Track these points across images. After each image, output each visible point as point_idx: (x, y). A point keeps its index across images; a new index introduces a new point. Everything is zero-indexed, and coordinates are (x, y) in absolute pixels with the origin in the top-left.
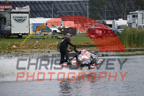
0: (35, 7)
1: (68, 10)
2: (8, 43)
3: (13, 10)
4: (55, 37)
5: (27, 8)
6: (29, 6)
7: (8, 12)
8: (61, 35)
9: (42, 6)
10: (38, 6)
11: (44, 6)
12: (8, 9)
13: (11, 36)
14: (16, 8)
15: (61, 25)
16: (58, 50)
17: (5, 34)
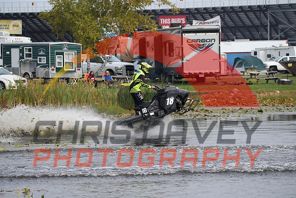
0: (231, 19)
3: (188, 27)
4: (273, 79)
5: (216, 22)
6: (219, 16)
7: (179, 30)
8: (286, 75)
9: (246, 15)
10: (238, 16)
11: (251, 15)
12: (178, 25)
13: (184, 80)
14: (194, 22)
15: (288, 55)
16: (281, 106)
17: (171, 76)
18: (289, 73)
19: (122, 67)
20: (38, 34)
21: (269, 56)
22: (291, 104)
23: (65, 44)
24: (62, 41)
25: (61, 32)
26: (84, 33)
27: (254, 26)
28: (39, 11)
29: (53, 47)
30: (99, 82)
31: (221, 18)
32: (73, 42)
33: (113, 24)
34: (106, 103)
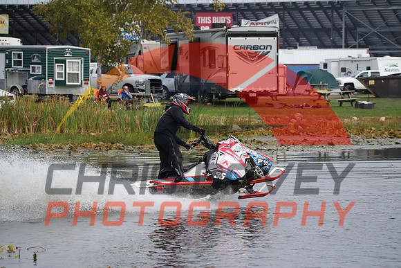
0: (293, 19)
1: (389, 26)
2: (219, 119)
3: (235, 29)
4: (348, 101)
5: (272, 23)
6: (277, 14)
7: (223, 33)
8: (367, 96)
9: (314, 14)
10: (302, 14)
11: (321, 14)
12: (221, 25)
13: (228, 99)
14: (244, 22)
15: (368, 68)
16: (359, 138)
17: (211, 95)
18: (371, 93)
19: (144, 82)
20: (31, 35)
21: (343, 70)
22: (373, 135)
23: (68, 48)
24: (63, 45)
25: (62, 31)
26: (94, 34)
27: (324, 29)
28: (33, 3)
29: (52, 52)
30: (114, 101)
31: (280, 17)
32: (78, 46)
33: (133, 22)
34: (123, 129)
